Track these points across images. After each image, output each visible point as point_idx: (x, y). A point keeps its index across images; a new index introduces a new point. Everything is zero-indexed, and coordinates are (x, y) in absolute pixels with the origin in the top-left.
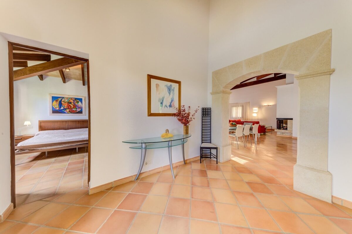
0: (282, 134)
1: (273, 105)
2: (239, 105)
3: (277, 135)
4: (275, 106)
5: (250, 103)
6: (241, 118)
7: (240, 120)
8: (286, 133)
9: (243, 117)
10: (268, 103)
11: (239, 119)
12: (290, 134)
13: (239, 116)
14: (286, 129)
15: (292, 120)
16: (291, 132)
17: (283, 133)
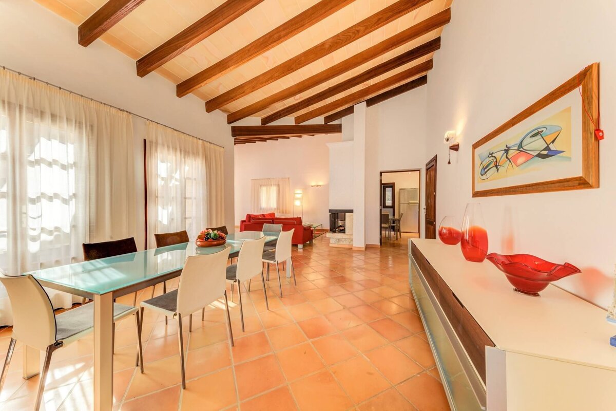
0: (338, 242)
1: (323, 185)
2: (272, 184)
3: (331, 245)
4: (327, 187)
5: (290, 179)
6: (275, 209)
7: (273, 214)
8: (343, 240)
9: (278, 208)
10: (317, 180)
11: (273, 212)
12: (350, 240)
13: (272, 206)
14: (343, 231)
15: (353, 212)
16: (351, 237)
17: (339, 240)
